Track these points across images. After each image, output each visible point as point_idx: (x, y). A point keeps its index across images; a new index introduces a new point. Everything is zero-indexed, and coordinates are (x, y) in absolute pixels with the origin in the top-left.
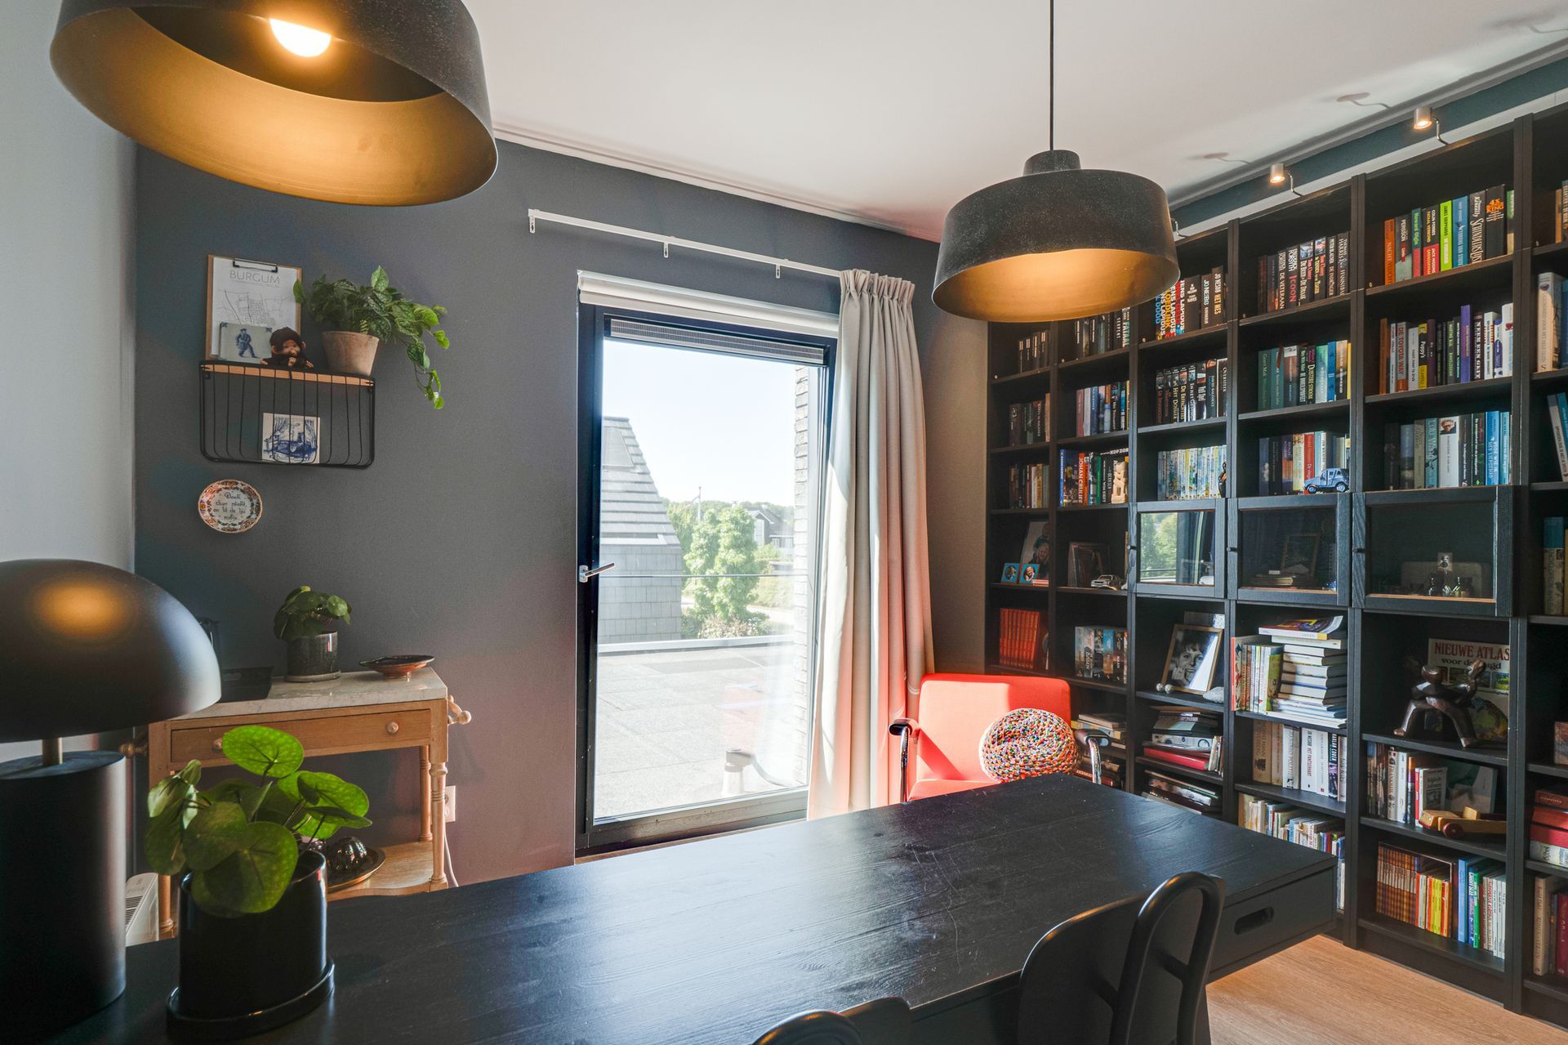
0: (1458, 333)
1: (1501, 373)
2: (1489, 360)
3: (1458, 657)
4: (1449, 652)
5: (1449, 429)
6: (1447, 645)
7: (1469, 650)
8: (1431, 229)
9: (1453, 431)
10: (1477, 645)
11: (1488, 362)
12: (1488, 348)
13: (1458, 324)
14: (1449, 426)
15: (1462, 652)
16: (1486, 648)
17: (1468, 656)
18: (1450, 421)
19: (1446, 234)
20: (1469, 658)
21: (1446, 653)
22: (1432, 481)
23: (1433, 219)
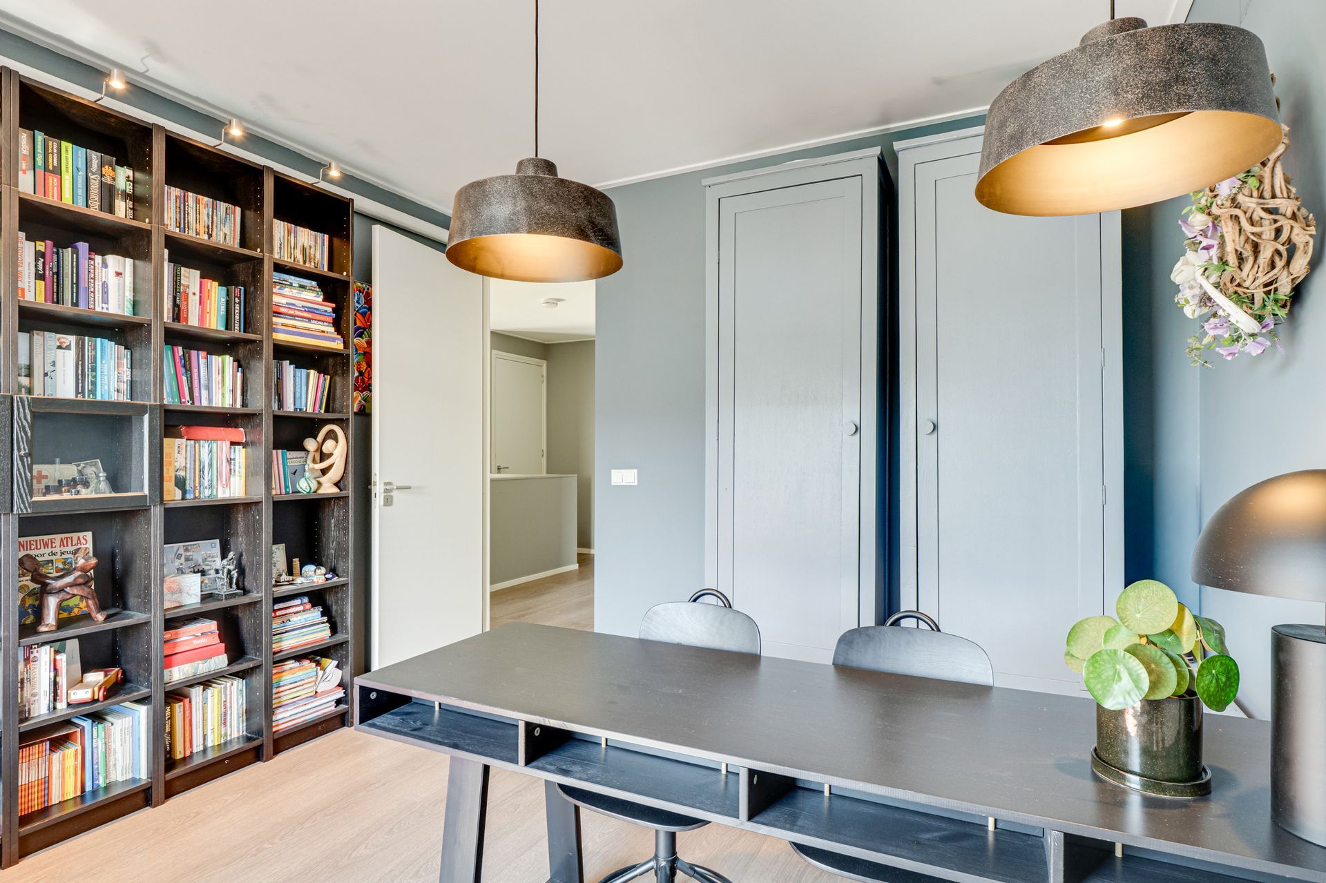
0: (75, 263)
1: (107, 309)
2: (99, 295)
3: (42, 551)
4: (33, 547)
5: (64, 346)
6: (30, 541)
7: (52, 543)
8: (53, 158)
9: (68, 348)
10: (58, 537)
11: (99, 294)
12: (99, 285)
13: (75, 255)
14: (64, 342)
15: (46, 545)
16: (67, 538)
17: (52, 547)
18: (65, 338)
19: (67, 171)
20: (52, 549)
21: (31, 549)
22: (48, 391)
23: (55, 151)
